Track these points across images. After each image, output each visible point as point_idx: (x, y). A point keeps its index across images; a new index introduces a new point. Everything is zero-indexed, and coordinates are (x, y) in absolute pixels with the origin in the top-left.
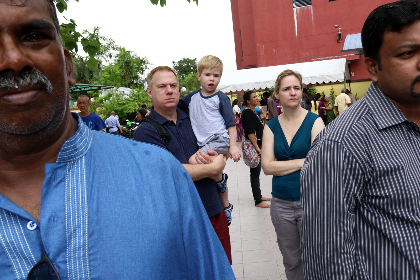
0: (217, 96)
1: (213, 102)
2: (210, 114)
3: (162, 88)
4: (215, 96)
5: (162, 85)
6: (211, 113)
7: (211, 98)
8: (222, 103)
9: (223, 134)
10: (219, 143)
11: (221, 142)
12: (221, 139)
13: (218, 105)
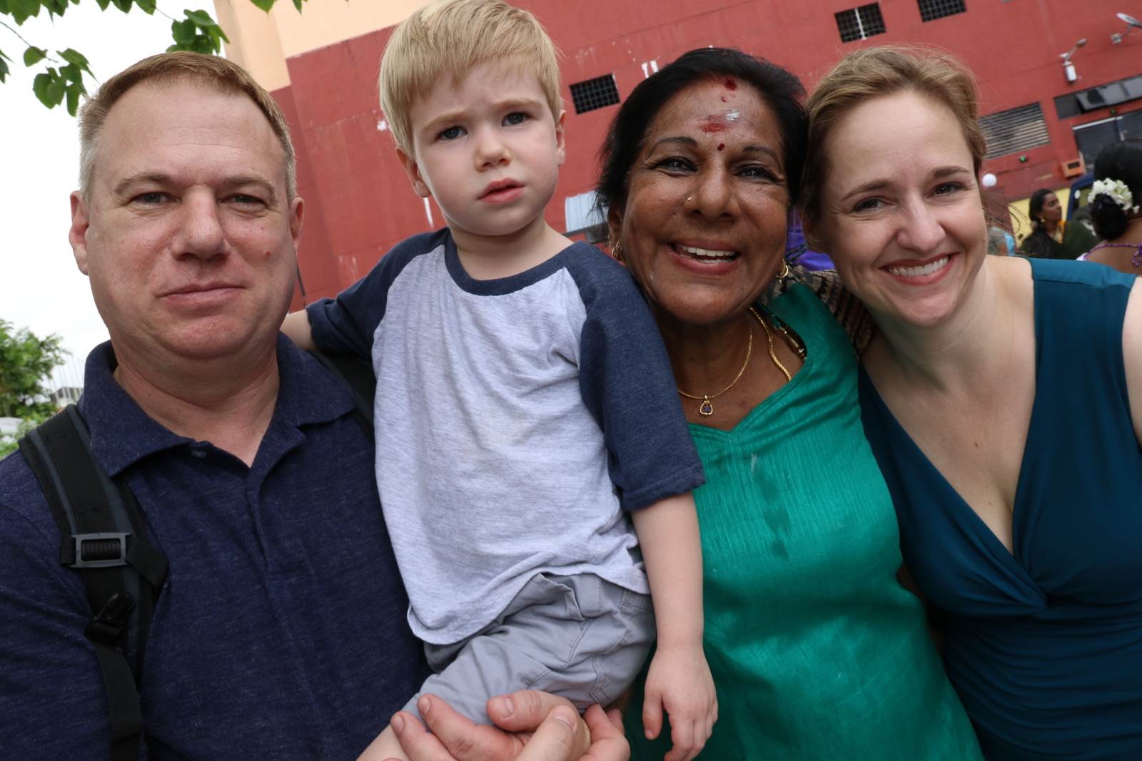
0: (564, 275)
1: (540, 323)
2: (511, 410)
3: (148, 206)
4: (554, 275)
5: (151, 187)
6: (524, 404)
7: (526, 290)
8: (605, 321)
9: (605, 558)
10: (572, 632)
11: (591, 618)
12: (590, 596)
13: (575, 341)
